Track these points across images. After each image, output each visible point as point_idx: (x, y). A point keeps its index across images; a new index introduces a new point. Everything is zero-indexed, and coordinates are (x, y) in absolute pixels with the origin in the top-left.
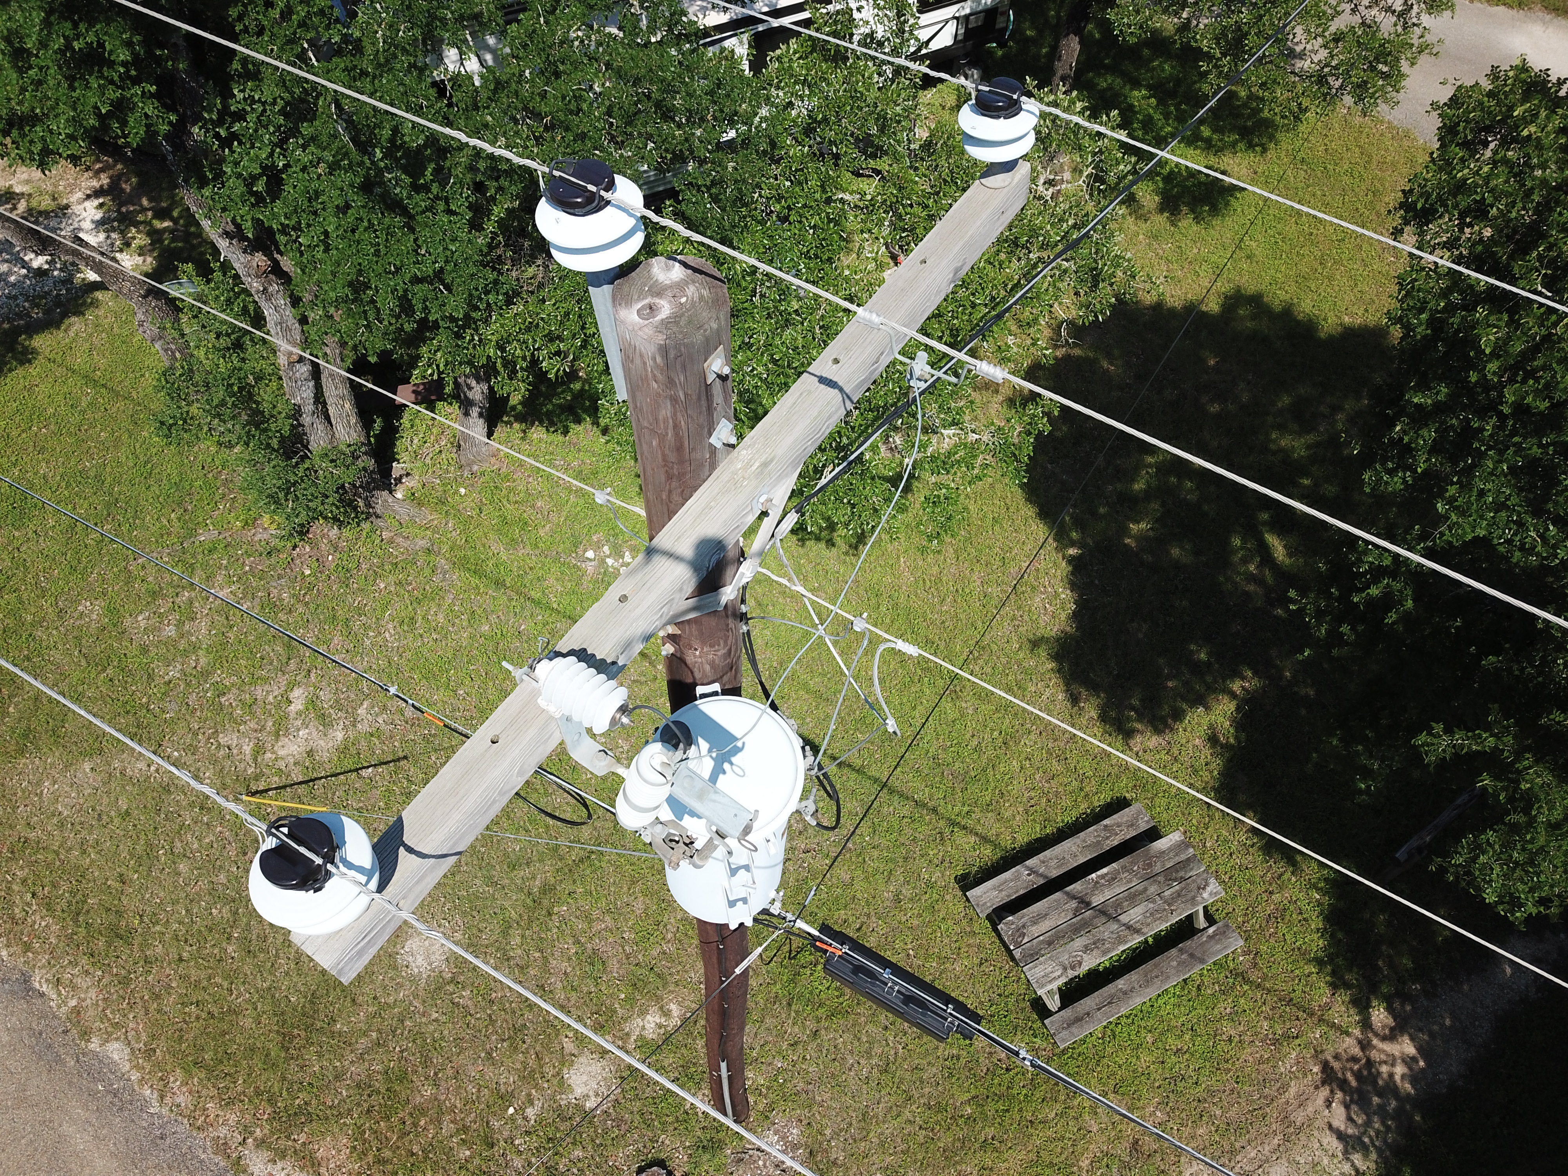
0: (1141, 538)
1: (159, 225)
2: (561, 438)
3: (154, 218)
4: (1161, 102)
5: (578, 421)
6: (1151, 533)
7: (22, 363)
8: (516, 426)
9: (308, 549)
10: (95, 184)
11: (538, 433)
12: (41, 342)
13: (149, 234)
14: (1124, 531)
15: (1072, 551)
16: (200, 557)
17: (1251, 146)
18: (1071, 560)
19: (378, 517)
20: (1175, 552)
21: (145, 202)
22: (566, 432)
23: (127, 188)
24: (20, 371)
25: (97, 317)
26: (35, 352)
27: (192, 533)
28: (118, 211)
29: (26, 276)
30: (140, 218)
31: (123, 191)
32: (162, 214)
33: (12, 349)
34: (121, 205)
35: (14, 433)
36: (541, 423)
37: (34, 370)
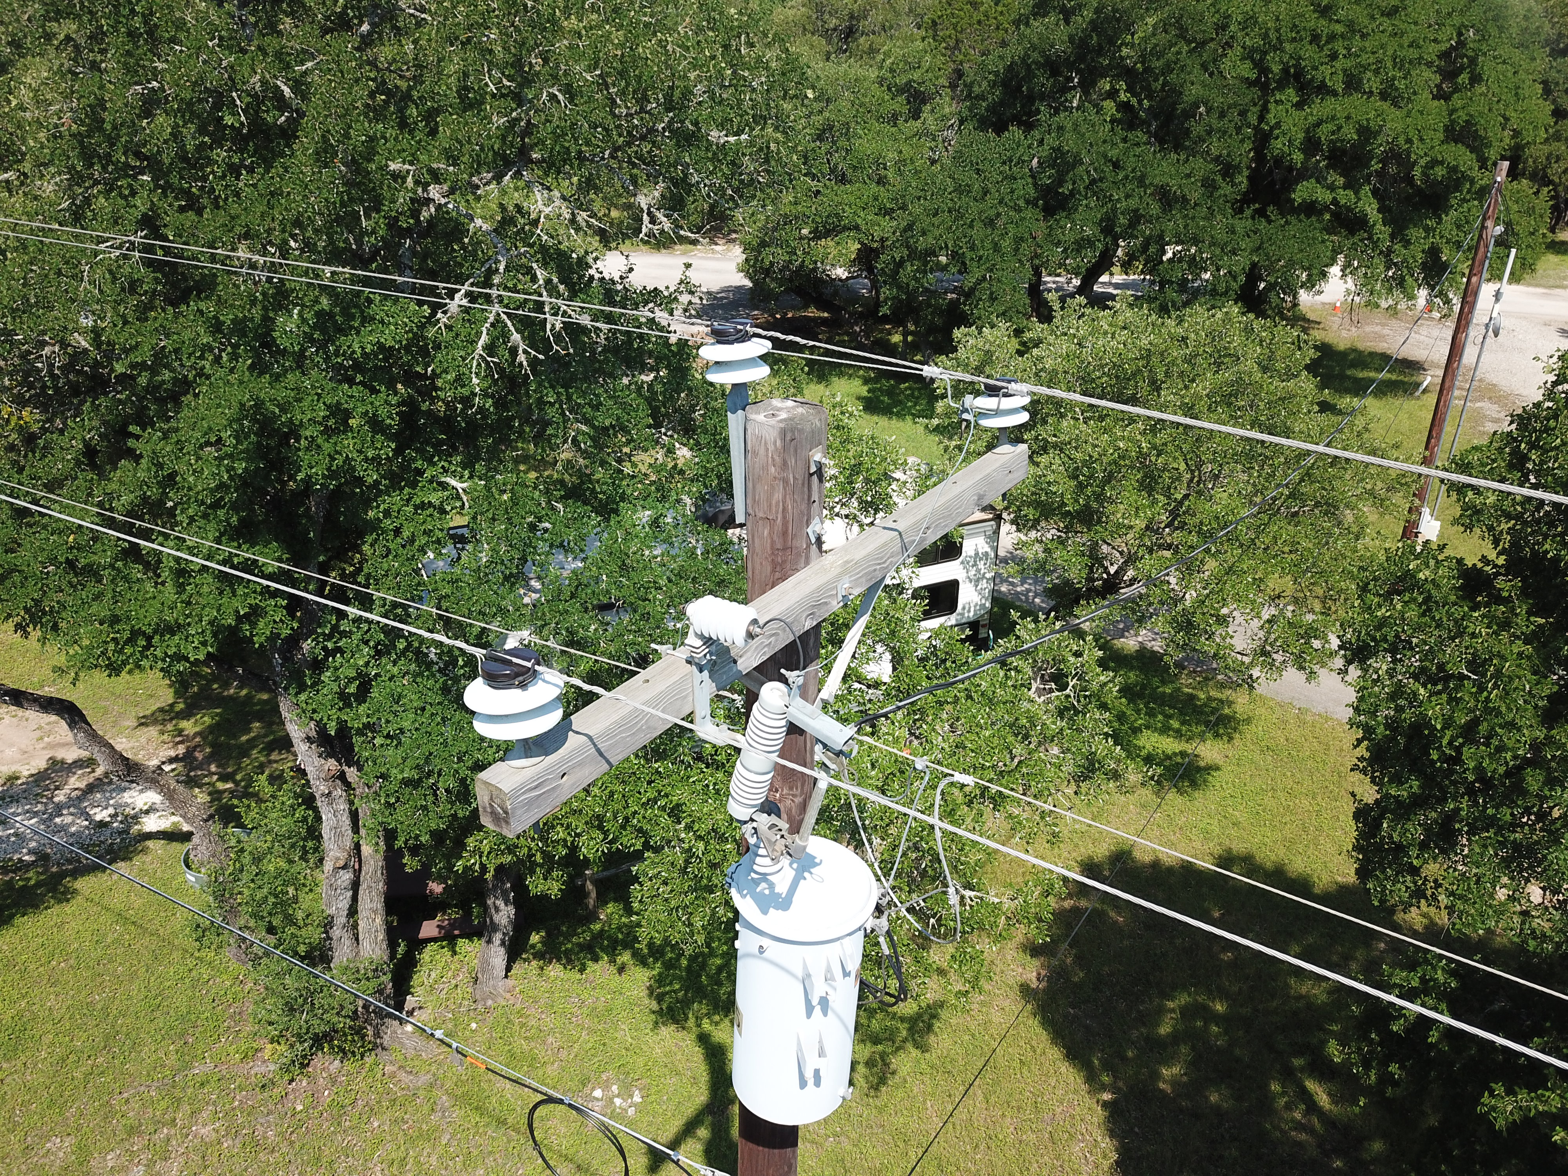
0: (1175, 1082)
1: (221, 786)
2: (578, 976)
3: (218, 780)
4: (1130, 701)
5: (596, 959)
6: (1185, 1079)
7: (60, 902)
8: (534, 963)
9: (304, 1083)
10: (172, 753)
11: (555, 970)
12: (84, 884)
13: (210, 794)
14: (1156, 1076)
15: (1107, 1096)
16: (190, 1091)
17: (1217, 735)
18: (1105, 1105)
19: (383, 1049)
20: (1214, 1098)
21: (213, 768)
22: (582, 970)
23: (199, 756)
24: (56, 910)
25: (144, 863)
26: (75, 892)
27: (188, 1066)
28: (187, 775)
29: (87, 827)
30: (206, 780)
31: (196, 759)
32: (224, 778)
33: (54, 890)
34: (190, 771)
35: (32, 967)
36: (559, 960)
37: (68, 908)
